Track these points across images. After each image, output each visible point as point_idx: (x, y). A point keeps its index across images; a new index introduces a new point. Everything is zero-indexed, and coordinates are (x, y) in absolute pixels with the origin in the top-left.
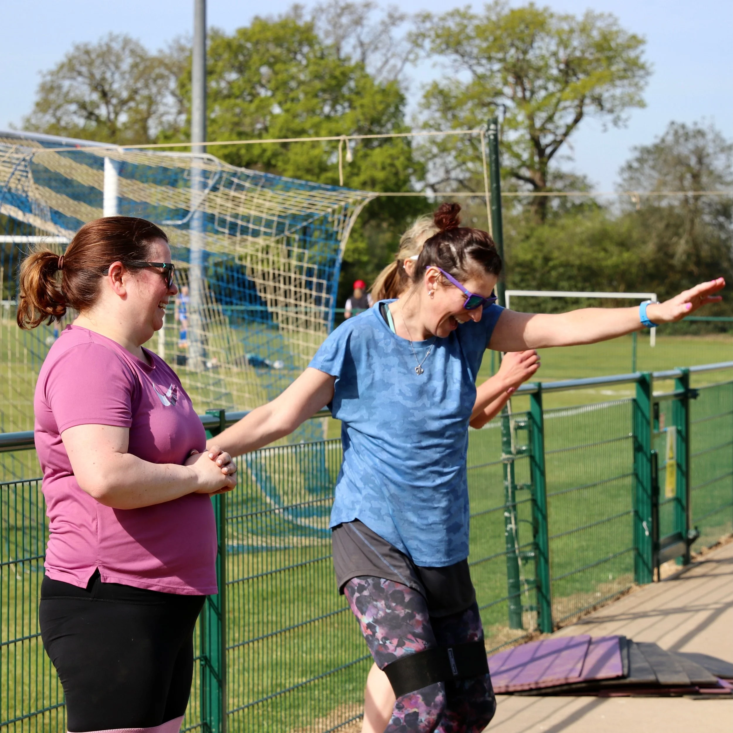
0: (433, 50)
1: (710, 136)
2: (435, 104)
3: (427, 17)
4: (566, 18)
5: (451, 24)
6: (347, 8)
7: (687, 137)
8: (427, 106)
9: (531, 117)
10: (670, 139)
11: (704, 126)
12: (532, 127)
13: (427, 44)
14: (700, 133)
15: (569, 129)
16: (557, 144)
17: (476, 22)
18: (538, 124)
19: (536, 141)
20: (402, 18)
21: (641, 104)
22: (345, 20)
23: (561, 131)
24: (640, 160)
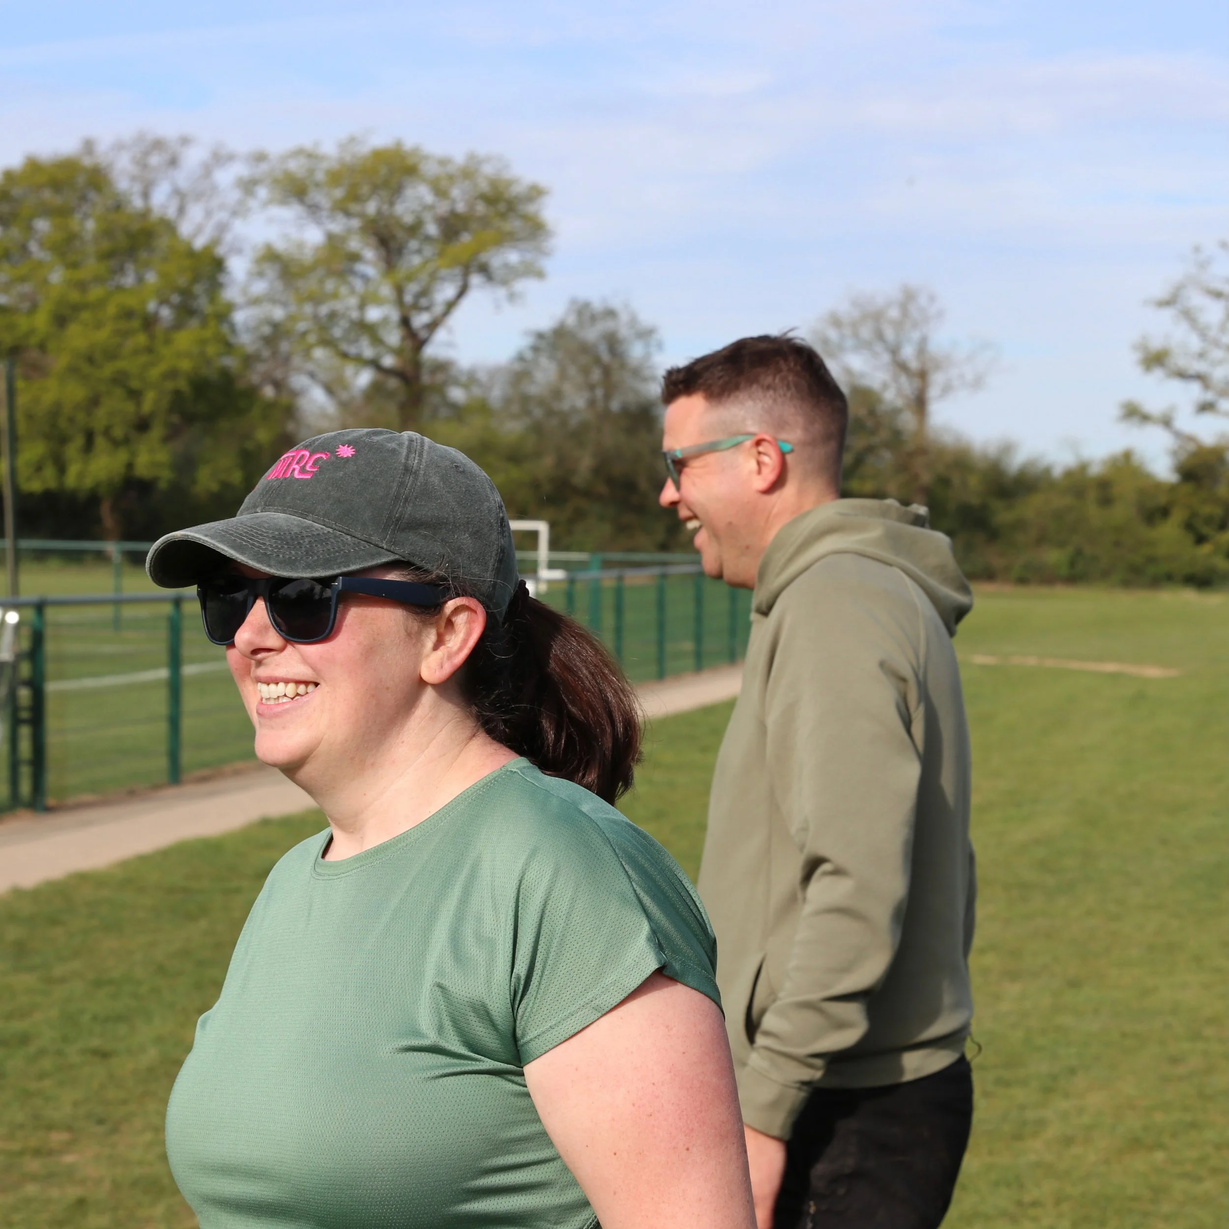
0: (269, 202)
1: (624, 317)
2: (271, 272)
3: (260, 157)
4: (443, 162)
5: (294, 166)
6: (158, 145)
7: (593, 318)
8: (260, 274)
9: (399, 291)
10: (571, 321)
11: (616, 303)
12: (399, 301)
13: (263, 192)
14: (611, 313)
15: (451, 305)
16: (433, 326)
17: (325, 165)
18: (408, 298)
19: (405, 322)
20: (231, 158)
21: (540, 274)
22: (155, 160)
23: (438, 309)
24: (535, 349)
